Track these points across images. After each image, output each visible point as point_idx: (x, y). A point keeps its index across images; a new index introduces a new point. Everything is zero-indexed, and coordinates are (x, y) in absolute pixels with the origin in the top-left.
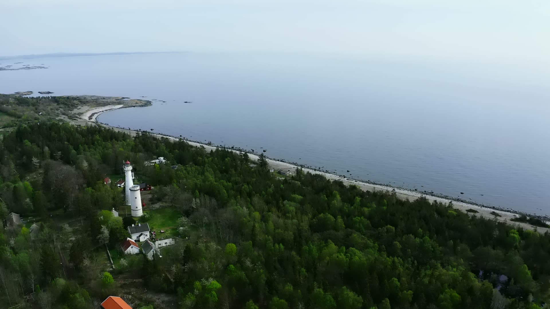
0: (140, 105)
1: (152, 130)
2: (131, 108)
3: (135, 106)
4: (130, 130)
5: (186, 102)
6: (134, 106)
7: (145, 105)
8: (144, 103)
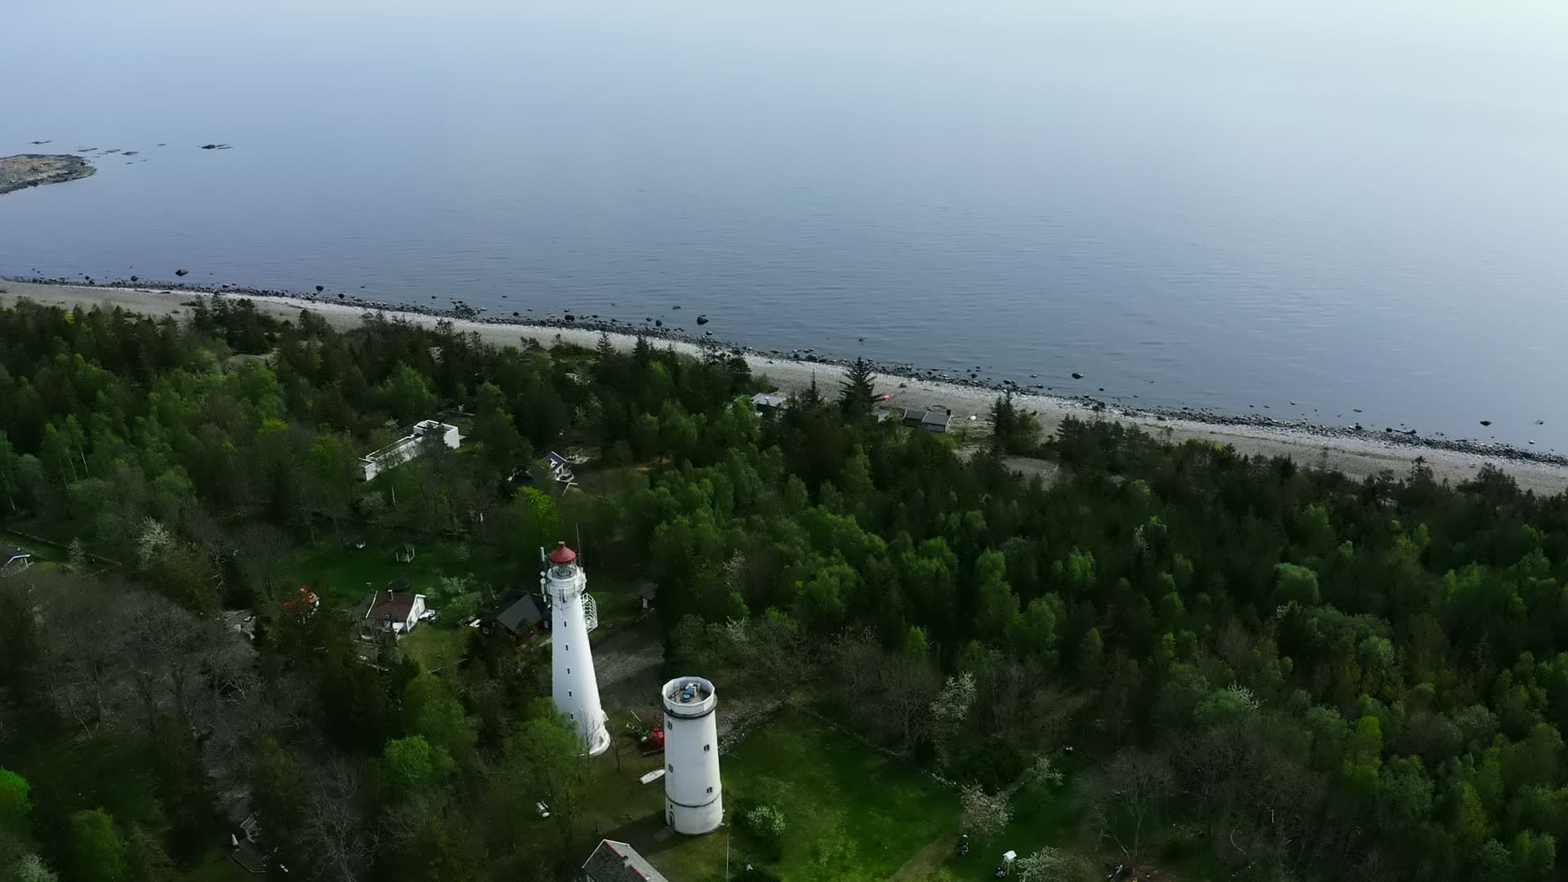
0: (54, 177)
1: (179, 273)
2: (24, 190)
3: (37, 180)
4: (92, 283)
5: (208, 147)
6: (35, 183)
7: (70, 173)
8: (59, 165)
